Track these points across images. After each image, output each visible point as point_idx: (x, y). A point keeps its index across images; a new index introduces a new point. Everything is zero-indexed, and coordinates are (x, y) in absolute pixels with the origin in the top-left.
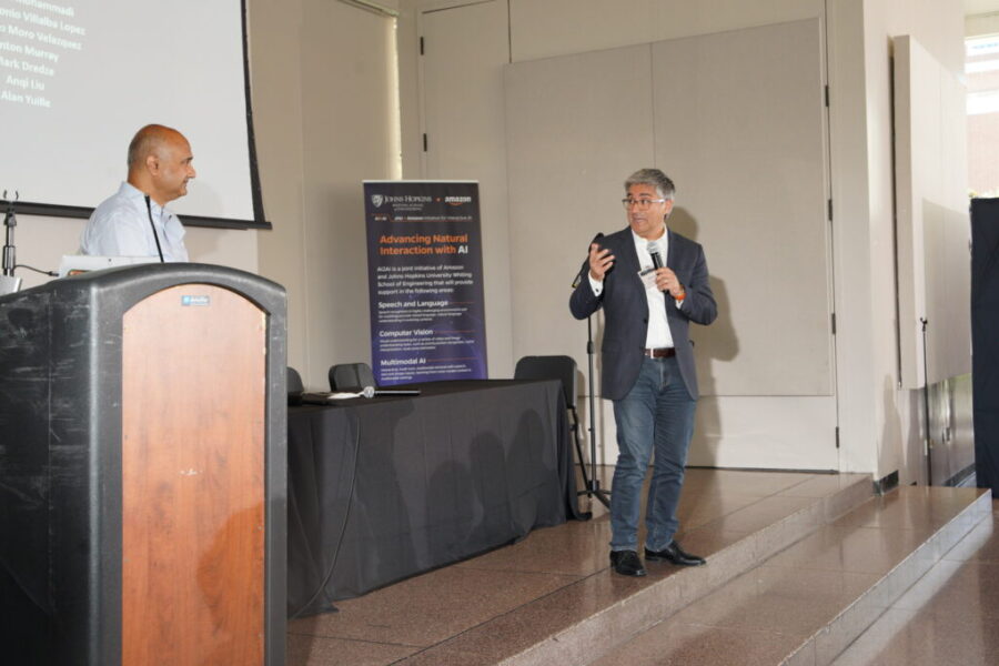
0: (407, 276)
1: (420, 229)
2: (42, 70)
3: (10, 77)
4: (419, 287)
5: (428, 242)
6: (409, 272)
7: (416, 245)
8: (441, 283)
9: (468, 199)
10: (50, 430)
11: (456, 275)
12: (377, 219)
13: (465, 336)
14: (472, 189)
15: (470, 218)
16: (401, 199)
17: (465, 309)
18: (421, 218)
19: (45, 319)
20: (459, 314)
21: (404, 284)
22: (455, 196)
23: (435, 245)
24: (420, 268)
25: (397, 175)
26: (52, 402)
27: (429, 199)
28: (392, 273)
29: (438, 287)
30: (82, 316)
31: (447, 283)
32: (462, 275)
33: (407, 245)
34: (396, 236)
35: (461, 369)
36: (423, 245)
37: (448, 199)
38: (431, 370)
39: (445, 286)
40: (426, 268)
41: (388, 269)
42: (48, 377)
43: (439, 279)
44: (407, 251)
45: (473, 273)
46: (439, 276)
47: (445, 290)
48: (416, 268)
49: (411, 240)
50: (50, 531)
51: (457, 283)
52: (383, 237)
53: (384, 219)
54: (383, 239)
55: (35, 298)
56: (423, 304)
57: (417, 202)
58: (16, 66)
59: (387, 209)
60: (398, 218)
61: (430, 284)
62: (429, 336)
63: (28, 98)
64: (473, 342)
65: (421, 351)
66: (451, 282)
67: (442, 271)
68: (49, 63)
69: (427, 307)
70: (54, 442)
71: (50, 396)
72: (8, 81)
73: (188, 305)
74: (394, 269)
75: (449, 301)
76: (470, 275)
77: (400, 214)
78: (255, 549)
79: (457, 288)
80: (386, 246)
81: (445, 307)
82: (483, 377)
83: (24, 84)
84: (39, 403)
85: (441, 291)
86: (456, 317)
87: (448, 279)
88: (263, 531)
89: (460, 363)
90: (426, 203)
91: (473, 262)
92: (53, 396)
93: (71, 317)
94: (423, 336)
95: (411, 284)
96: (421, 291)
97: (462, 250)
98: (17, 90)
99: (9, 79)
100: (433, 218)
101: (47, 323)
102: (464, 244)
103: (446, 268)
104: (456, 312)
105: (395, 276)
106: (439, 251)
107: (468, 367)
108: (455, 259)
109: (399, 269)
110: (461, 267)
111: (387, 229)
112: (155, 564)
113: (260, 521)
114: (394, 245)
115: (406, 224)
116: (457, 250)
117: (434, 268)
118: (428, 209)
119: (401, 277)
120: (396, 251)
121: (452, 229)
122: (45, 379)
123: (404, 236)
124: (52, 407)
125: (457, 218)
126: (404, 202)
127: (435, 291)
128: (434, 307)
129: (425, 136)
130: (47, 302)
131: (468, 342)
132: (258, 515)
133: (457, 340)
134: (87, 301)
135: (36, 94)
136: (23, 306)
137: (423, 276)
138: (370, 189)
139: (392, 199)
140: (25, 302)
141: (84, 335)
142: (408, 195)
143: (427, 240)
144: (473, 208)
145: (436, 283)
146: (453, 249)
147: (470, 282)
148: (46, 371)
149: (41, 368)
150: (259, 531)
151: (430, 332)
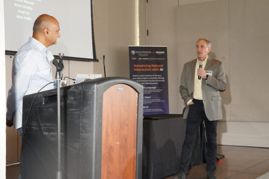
0: (143, 78)
1: (147, 62)
2: (29, 8)
3: (19, 10)
4: (146, 82)
5: (150, 67)
6: (143, 77)
7: (146, 68)
8: (154, 81)
9: (163, 52)
10: (81, 129)
11: (159, 78)
12: (133, 59)
13: (162, 99)
14: (165, 49)
15: (164, 59)
16: (141, 52)
17: (162, 90)
18: (147, 59)
19: (80, 94)
20: (160, 91)
21: (142, 81)
22: (159, 51)
23: (152, 68)
24: (147, 76)
25: (138, 44)
26: (82, 120)
27: (150, 52)
28: (138, 77)
29: (153, 82)
30: (92, 93)
31: (156, 81)
32: (161, 78)
33: (143, 68)
34: (139, 65)
35: (160, 110)
36: (148, 68)
37: (157, 52)
38: (150, 110)
39: (155, 82)
40: (149, 76)
41: (136, 76)
42: (80, 112)
43: (153, 80)
44: (143, 70)
45: (165, 77)
46: (153, 78)
47: (155, 83)
48: (146, 76)
49: (144, 66)
50: (80, 161)
51: (159, 81)
52: (135, 65)
53: (135, 59)
54: (135, 66)
55: (77, 88)
56: (148, 88)
57: (146, 53)
58: (21, 7)
59: (136, 55)
60: (140, 59)
61: (150, 81)
62: (150, 99)
63: (25, 17)
64: (164, 101)
65: (147, 104)
66: (157, 81)
67: (154, 77)
68: (31, 6)
69: (149, 89)
70: (82, 132)
71: (81, 118)
72: (18, 12)
73: (118, 90)
74: (138, 76)
75: (156, 87)
76: (164, 78)
77: (140, 57)
78: (134, 168)
79: (159, 82)
80: (136, 68)
81: (155, 89)
82: (167, 113)
83: (23, 12)
84: (77, 120)
85: (154, 83)
86: (159, 92)
87: (156, 80)
88: (136, 162)
89: (160, 108)
90: (149, 54)
91: (165, 74)
92: (82, 118)
93: (89, 94)
94: (148, 99)
95: (144, 81)
96: (147, 83)
97: (161, 70)
98: (21, 15)
99: (19, 11)
100: (152, 59)
101: (81, 95)
102: (162, 68)
103: (156, 76)
104: (159, 91)
105: (138, 78)
106: (153, 70)
107: (162, 110)
108: (159, 73)
109: (140, 76)
110: (161, 76)
111: (136, 62)
112: (109, 172)
113: (135, 159)
114: (138, 68)
115: (142, 61)
116: (160, 70)
117: (151, 76)
118: (150, 56)
119: (141, 78)
120: (139, 70)
121: (158, 63)
122: (80, 113)
123: (142, 65)
124: (82, 122)
125: (160, 59)
126: (142, 53)
127: (152, 84)
128: (151, 89)
129: (148, 31)
130: (81, 89)
131: (163, 101)
132: (134, 157)
133: (159, 100)
134: (94, 89)
135: (27, 16)
136: (72, 90)
137: (148, 78)
138: (131, 49)
139: (138, 52)
140: (73, 88)
141: (93, 99)
142: (143, 51)
143: (150, 66)
144: (165, 55)
145: (152, 81)
146: (158, 69)
147: (164, 81)
148: (80, 110)
149: (78, 109)
150: (135, 162)
151: (150, 97)
